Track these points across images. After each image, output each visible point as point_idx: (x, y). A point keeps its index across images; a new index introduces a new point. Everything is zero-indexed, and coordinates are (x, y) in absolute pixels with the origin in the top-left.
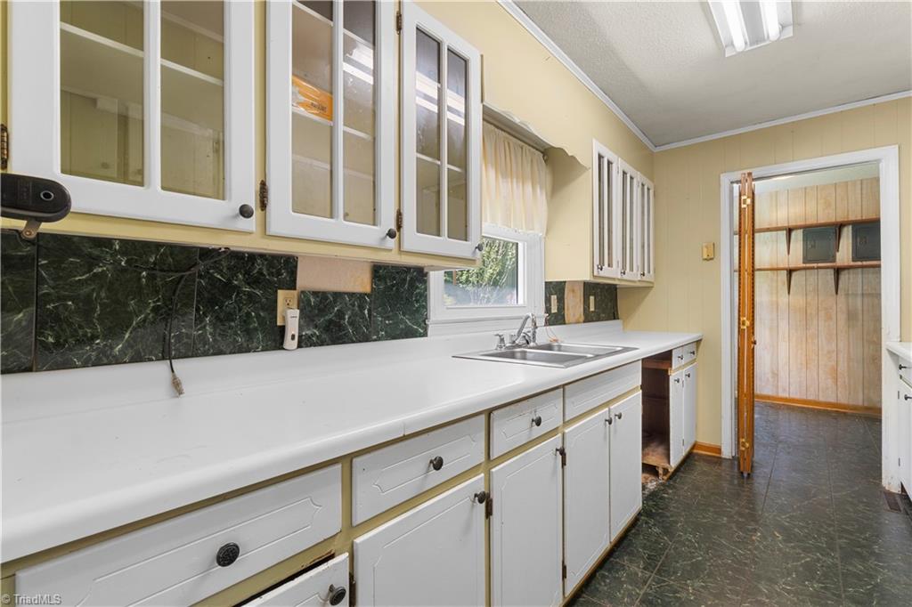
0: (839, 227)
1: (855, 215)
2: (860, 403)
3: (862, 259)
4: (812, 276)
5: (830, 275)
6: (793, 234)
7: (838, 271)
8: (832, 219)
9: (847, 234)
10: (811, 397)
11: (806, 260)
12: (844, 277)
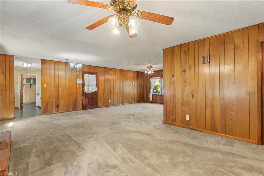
0: (31, 79)
1: (33, 78)
2: (34, 102)
3: (34, 83)
4: (27, 85)
5: (30, 85)
6: (25, 79)
7: (31, 85)
8: (30, 78)
9: (32, 80)
10: (27, 102)
11: (26, 83)
12: (32, 85)
